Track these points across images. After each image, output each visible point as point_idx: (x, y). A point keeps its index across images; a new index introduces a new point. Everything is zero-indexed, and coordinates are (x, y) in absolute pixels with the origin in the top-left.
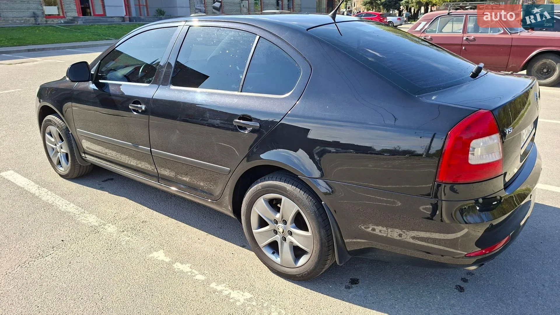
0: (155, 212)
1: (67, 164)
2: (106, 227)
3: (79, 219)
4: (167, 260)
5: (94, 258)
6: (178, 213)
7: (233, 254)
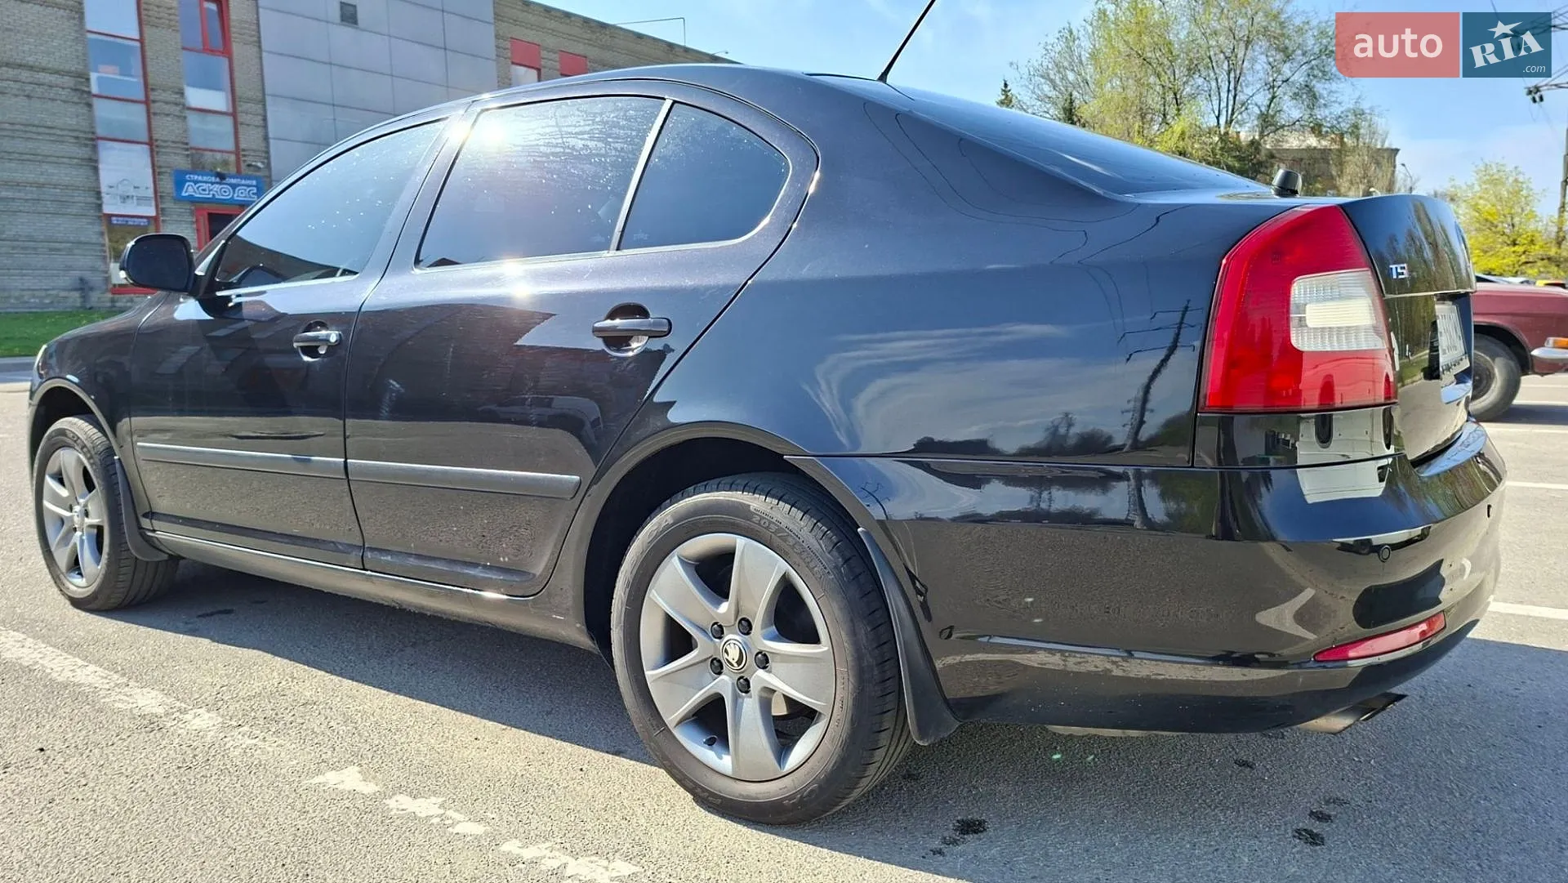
0: (347, 683)
1: (98, 562)
2: (188, 717)
3: (107, 700)
4: (370, 788)
5: (131, 788)
6: (418, 683)
7: (581, 770)
